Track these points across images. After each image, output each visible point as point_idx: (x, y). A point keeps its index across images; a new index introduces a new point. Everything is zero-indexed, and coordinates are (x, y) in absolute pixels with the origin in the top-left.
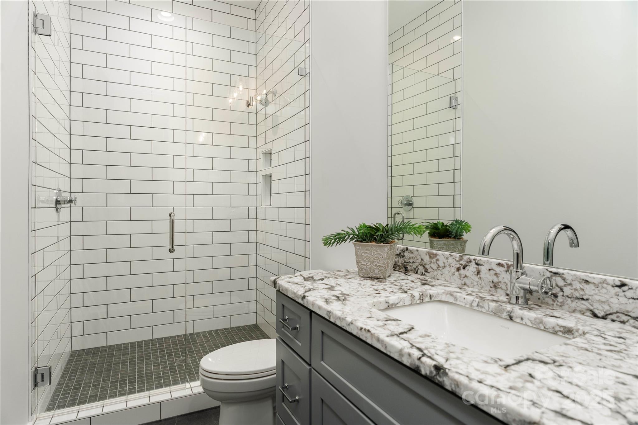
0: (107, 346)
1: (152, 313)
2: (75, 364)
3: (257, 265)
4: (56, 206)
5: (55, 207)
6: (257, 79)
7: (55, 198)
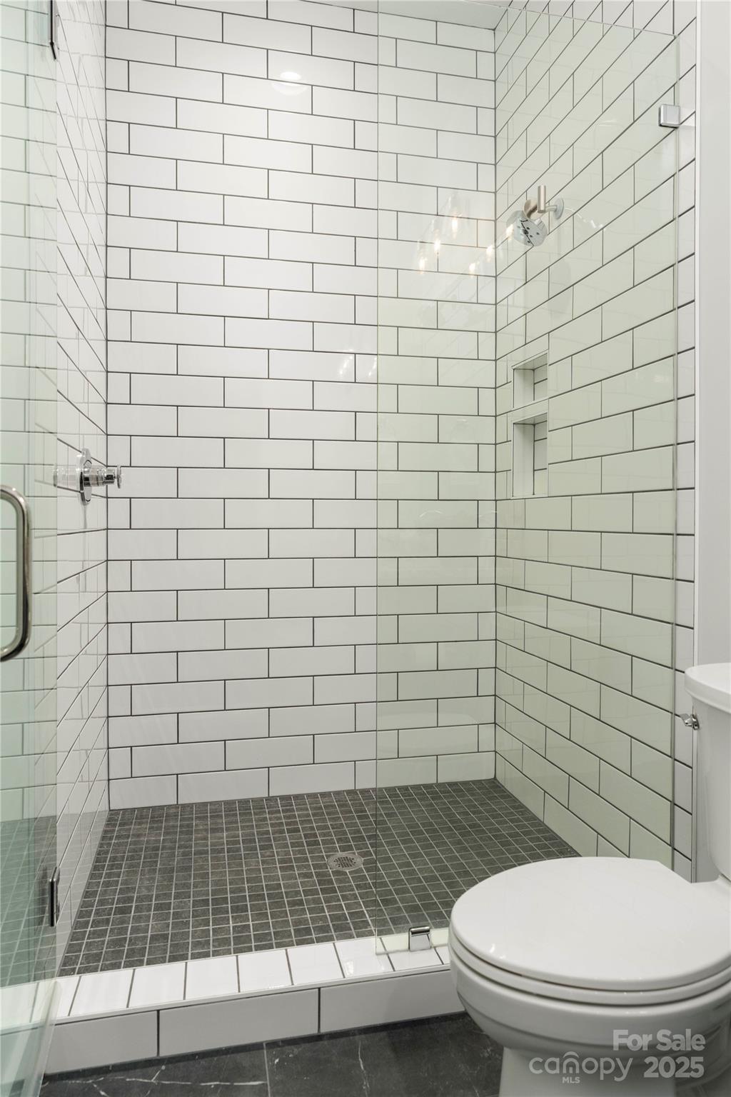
0: (177, 806)
1: (269, 737)
2: (117, 843)
3: (496, 640)
4: (82, 488)
5: (79, 490)
6: (497, 195)
7: (78, 470)
